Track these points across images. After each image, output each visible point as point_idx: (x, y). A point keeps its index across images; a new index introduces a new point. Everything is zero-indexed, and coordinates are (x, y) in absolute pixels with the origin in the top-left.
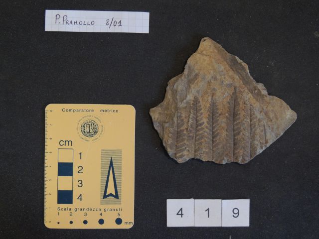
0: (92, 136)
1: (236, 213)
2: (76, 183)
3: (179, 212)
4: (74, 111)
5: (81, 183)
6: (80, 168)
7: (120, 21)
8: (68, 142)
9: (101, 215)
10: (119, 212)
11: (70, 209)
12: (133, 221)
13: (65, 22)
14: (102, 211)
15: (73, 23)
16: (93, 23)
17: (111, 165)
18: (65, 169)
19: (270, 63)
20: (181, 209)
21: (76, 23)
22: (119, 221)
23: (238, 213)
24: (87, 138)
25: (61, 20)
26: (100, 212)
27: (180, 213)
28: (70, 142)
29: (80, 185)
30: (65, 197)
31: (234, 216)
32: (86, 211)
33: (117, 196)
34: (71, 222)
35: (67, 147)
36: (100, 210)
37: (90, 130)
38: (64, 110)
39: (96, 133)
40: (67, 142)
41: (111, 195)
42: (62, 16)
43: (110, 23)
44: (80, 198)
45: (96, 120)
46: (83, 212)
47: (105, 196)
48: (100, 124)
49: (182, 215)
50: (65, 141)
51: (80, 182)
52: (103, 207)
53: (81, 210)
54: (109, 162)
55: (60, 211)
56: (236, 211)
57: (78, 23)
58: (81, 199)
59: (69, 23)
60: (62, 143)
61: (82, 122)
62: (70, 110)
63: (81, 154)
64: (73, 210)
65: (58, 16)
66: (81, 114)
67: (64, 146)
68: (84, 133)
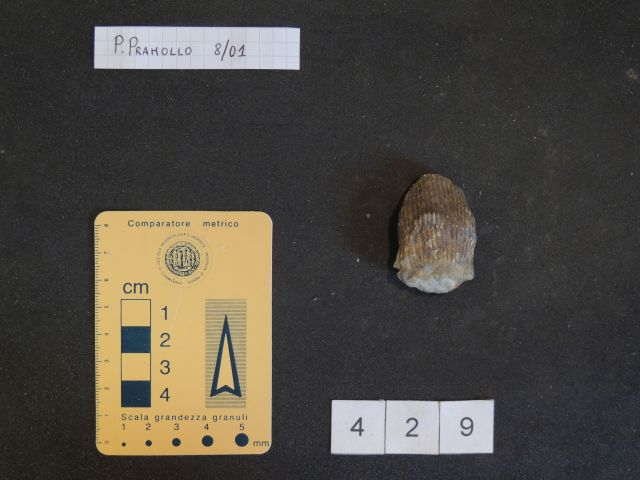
0: (187, 273)
1: (468, 427)
2: (157, 367)
3: (355, 425)
4: (152, 224)
5: (167, 367)
6: (166, 337)
7: (243, 47)
8: (141, 286)
9: (207, 427)
10: (241, 421)
11: (147, 418)
12: (270, 440)
13: (133, 50)
14: (209, 420)
15: (150, 52)
16: (188, 51)
17: (226, 329)
18: (135, 340)
19: (540, 130)
20: (360, 420)
21: (154, 53)
22: (242, 440)
23: (472, 426)
24: (177, 278)
25: (125, 46)
26: (205, 423)
27: (358, 428)
28: (144, 287)
29: (166, 370)
30: (136, 394)
31: (462, 433)
32: (177, 421)
33: (237, 392)
34: (149, 443)
35: (138, 295)
36: (205, 418)
37: (183, 262)
38: (131, 223)
39: (195, 267)
40: (138, 287)
41: (226, 388)
42: (127, 39)
43: (222, 51)
44: (166, 395)
45: (196, 243)
46: (172, 423)
47: (214, 392)
48: (202, 251)
49: (361, 431)
50: (135, 285)
51: (165, 364)
52: (211, 413)
53: (168, 418)
54: (223, 324)
55: (127, 422)
56: (467, 423)
57: (159, 51)
58: (167, 397)
59: (141, 52)
60: (128, 288)
61: (167, 245)
62: (144, 223)
63: (165, 309)
64: (151, 420)
65: (119, 38)
66: (165, 231)
67: (132, 295)
68: (172, 268)
